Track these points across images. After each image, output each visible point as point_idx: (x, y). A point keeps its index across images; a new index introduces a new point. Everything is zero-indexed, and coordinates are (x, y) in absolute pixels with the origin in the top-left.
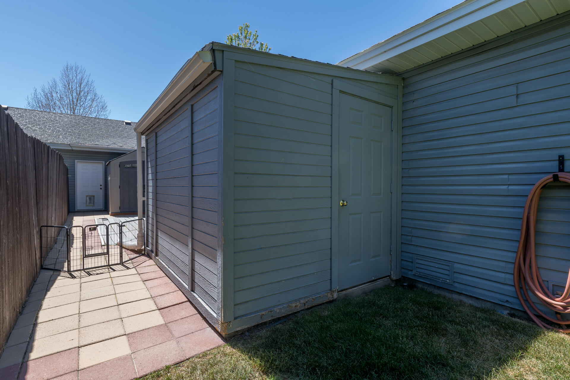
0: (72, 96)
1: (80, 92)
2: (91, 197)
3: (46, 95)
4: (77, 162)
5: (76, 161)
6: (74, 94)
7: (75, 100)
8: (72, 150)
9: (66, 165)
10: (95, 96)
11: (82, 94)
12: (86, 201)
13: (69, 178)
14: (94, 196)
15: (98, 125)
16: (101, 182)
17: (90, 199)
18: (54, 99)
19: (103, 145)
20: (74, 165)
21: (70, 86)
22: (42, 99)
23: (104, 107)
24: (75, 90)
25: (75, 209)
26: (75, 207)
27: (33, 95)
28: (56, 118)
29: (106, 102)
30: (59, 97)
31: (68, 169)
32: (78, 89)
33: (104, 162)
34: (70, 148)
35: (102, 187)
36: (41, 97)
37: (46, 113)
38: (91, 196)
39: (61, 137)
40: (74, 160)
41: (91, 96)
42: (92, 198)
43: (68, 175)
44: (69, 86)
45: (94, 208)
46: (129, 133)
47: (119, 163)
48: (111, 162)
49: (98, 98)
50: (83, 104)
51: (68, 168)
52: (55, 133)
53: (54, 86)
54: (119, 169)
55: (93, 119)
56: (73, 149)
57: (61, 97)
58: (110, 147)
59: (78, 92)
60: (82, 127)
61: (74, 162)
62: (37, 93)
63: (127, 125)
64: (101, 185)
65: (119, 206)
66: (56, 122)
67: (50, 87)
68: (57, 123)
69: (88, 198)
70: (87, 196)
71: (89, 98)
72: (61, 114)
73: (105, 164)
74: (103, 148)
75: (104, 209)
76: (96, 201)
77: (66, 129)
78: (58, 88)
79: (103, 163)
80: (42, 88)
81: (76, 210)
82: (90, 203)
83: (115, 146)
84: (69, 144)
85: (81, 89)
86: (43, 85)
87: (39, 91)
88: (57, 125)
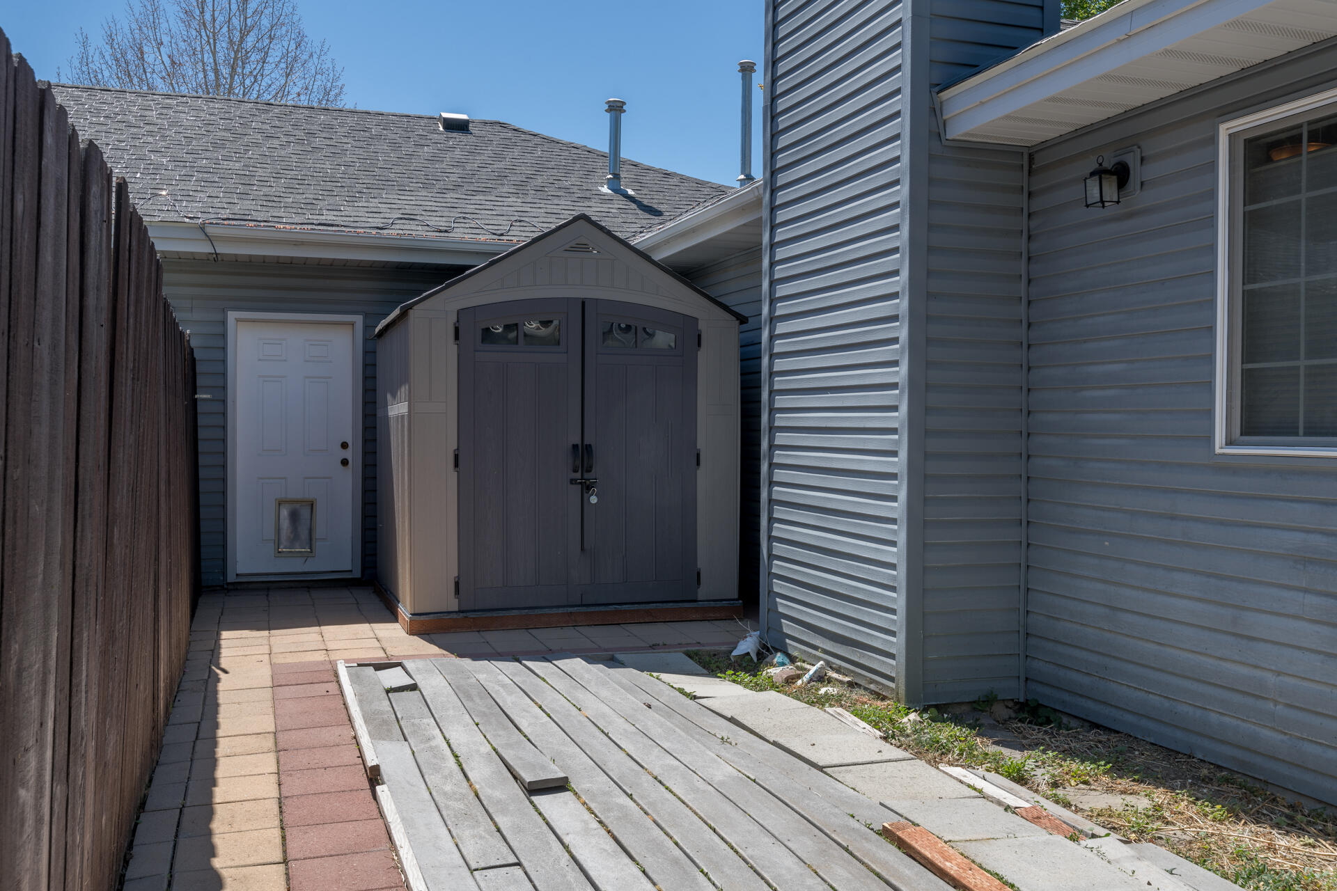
0: (214, 53)
1: (244, 33)
2: (298, 506)
3: (120, 60)
4: (238, 320)
5: (232, 316)
6: (222, 45)
7: (225, 71)
8: (216, 258)
9: (182, 334)
10: (298, 46)
11: (250, 40)
12: (278, 530)
13: (201, 408)
14: (312, 505)
15: (324, 135)
16: (347, 425)
17: (294, 516)
18: (150, 70)
19: (358, 225)
20: (224, 336)
21: (208, 17)
22: (106, 74)
23: (332, 93)
24: (225, 29)
25: (224, 574)
26: (224, 560)
27: (76, 63)
28: (147, 113)
29: (339, 69)
30: (167, 61)
31: (194, 360)
32: (235, 21)
33: (358, 319)
34: (204, 248)
35: (348, 454)
36: (104, 67)
37: (107, 97)
38: (297, 502)
39: (164, 193)
40: (223, 312)
41: (285, 51)
42: (305, 513)
43: (195, 393)
44: (202, 12)
45: (311, 566)
46: (468, 167)
47: (453, 318)
48: (411, 312)
49: (311, 55)
50: (255, 81)
51: (197, 355)
52: (138, 175)
53: (151, 17)
54: (453, 349)
55: (300, 115)
56: (222, 249)
57: (173, 63)
58: (392, 232)
59: (237, 38)
60: (257, 145)
61: (224, 323)
62: (91, 51)
63: (450, 135)
64: (344, 445)
65: (454, 573)
66: (148, 128)
67: (134, 26)
68: (151, 133)
69: (285, 513)
70: (280, 503)
71: (275, 55)
72: (168, 96)
73: (368, 327)
74: (356, 241)
75: (357, 574)
76: (320, 531)
77: (188, 156)
78: (164, 26)
79: (353, 324)
80: (107, 29)
81: (231, 578)
82: (295, 537)
83: (416, 231)
84: (202, 228)
85: (246, 19)
86: (110, 20)
87: (98, 41)
88: (150, 139)
